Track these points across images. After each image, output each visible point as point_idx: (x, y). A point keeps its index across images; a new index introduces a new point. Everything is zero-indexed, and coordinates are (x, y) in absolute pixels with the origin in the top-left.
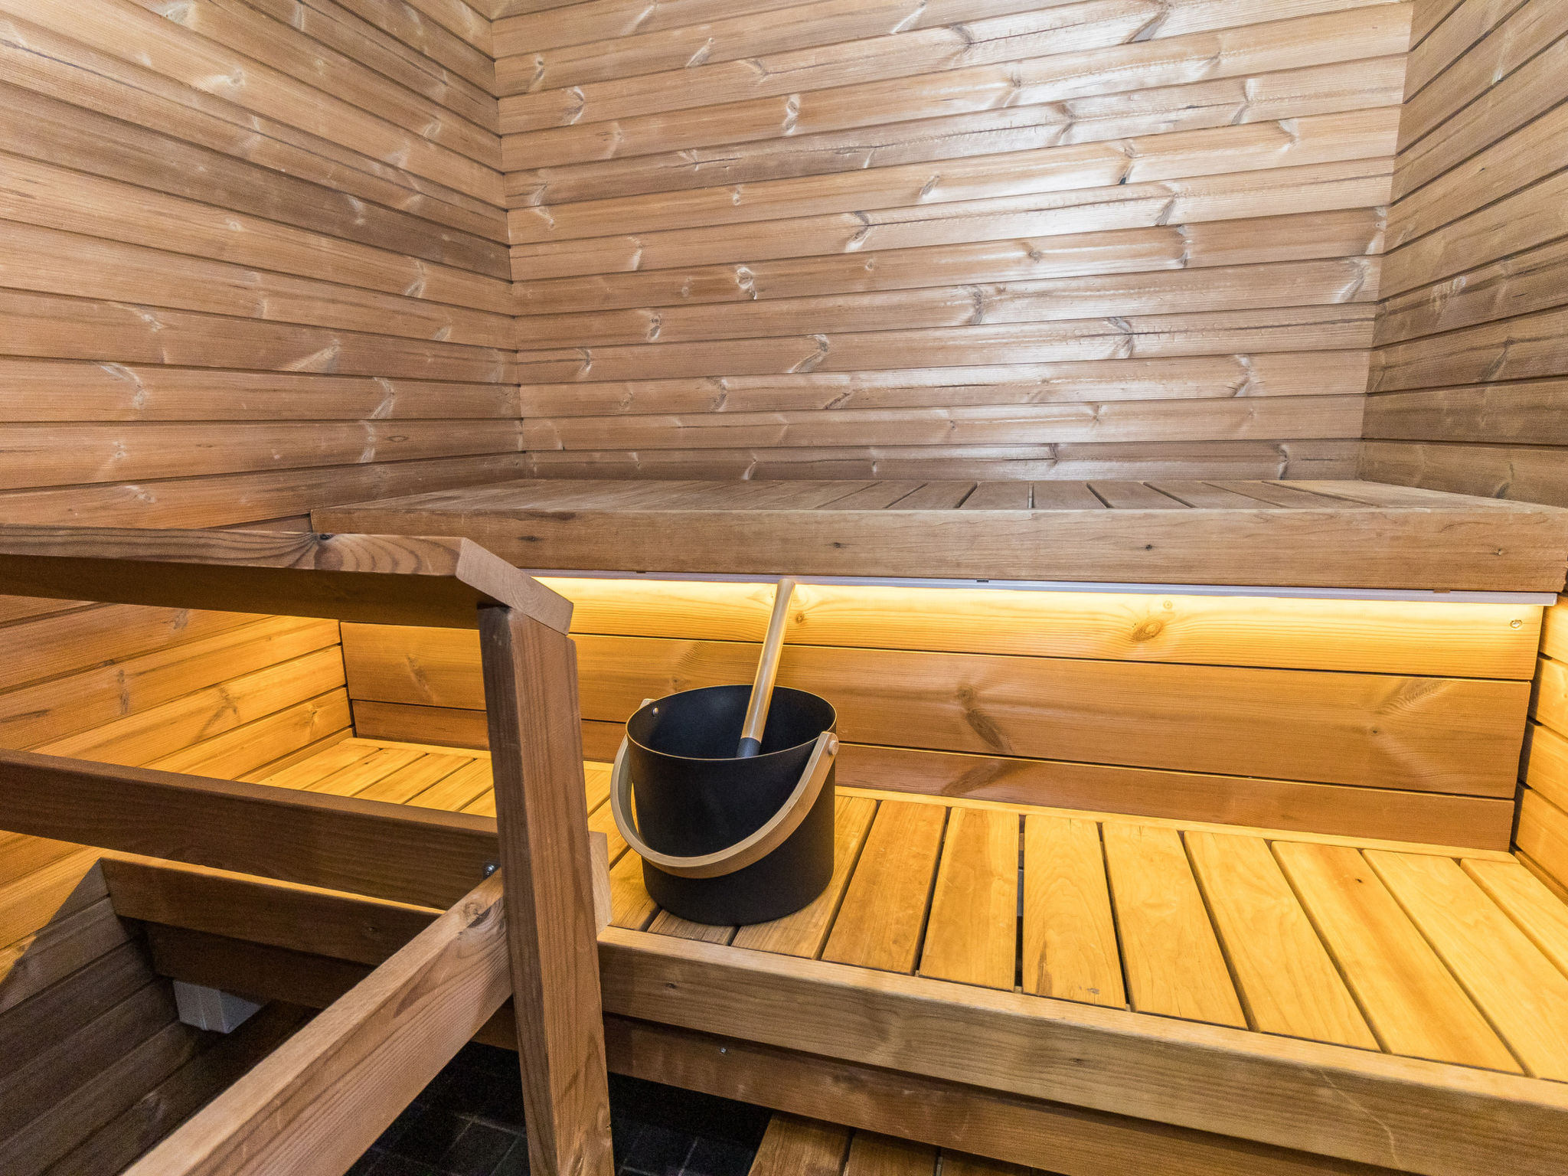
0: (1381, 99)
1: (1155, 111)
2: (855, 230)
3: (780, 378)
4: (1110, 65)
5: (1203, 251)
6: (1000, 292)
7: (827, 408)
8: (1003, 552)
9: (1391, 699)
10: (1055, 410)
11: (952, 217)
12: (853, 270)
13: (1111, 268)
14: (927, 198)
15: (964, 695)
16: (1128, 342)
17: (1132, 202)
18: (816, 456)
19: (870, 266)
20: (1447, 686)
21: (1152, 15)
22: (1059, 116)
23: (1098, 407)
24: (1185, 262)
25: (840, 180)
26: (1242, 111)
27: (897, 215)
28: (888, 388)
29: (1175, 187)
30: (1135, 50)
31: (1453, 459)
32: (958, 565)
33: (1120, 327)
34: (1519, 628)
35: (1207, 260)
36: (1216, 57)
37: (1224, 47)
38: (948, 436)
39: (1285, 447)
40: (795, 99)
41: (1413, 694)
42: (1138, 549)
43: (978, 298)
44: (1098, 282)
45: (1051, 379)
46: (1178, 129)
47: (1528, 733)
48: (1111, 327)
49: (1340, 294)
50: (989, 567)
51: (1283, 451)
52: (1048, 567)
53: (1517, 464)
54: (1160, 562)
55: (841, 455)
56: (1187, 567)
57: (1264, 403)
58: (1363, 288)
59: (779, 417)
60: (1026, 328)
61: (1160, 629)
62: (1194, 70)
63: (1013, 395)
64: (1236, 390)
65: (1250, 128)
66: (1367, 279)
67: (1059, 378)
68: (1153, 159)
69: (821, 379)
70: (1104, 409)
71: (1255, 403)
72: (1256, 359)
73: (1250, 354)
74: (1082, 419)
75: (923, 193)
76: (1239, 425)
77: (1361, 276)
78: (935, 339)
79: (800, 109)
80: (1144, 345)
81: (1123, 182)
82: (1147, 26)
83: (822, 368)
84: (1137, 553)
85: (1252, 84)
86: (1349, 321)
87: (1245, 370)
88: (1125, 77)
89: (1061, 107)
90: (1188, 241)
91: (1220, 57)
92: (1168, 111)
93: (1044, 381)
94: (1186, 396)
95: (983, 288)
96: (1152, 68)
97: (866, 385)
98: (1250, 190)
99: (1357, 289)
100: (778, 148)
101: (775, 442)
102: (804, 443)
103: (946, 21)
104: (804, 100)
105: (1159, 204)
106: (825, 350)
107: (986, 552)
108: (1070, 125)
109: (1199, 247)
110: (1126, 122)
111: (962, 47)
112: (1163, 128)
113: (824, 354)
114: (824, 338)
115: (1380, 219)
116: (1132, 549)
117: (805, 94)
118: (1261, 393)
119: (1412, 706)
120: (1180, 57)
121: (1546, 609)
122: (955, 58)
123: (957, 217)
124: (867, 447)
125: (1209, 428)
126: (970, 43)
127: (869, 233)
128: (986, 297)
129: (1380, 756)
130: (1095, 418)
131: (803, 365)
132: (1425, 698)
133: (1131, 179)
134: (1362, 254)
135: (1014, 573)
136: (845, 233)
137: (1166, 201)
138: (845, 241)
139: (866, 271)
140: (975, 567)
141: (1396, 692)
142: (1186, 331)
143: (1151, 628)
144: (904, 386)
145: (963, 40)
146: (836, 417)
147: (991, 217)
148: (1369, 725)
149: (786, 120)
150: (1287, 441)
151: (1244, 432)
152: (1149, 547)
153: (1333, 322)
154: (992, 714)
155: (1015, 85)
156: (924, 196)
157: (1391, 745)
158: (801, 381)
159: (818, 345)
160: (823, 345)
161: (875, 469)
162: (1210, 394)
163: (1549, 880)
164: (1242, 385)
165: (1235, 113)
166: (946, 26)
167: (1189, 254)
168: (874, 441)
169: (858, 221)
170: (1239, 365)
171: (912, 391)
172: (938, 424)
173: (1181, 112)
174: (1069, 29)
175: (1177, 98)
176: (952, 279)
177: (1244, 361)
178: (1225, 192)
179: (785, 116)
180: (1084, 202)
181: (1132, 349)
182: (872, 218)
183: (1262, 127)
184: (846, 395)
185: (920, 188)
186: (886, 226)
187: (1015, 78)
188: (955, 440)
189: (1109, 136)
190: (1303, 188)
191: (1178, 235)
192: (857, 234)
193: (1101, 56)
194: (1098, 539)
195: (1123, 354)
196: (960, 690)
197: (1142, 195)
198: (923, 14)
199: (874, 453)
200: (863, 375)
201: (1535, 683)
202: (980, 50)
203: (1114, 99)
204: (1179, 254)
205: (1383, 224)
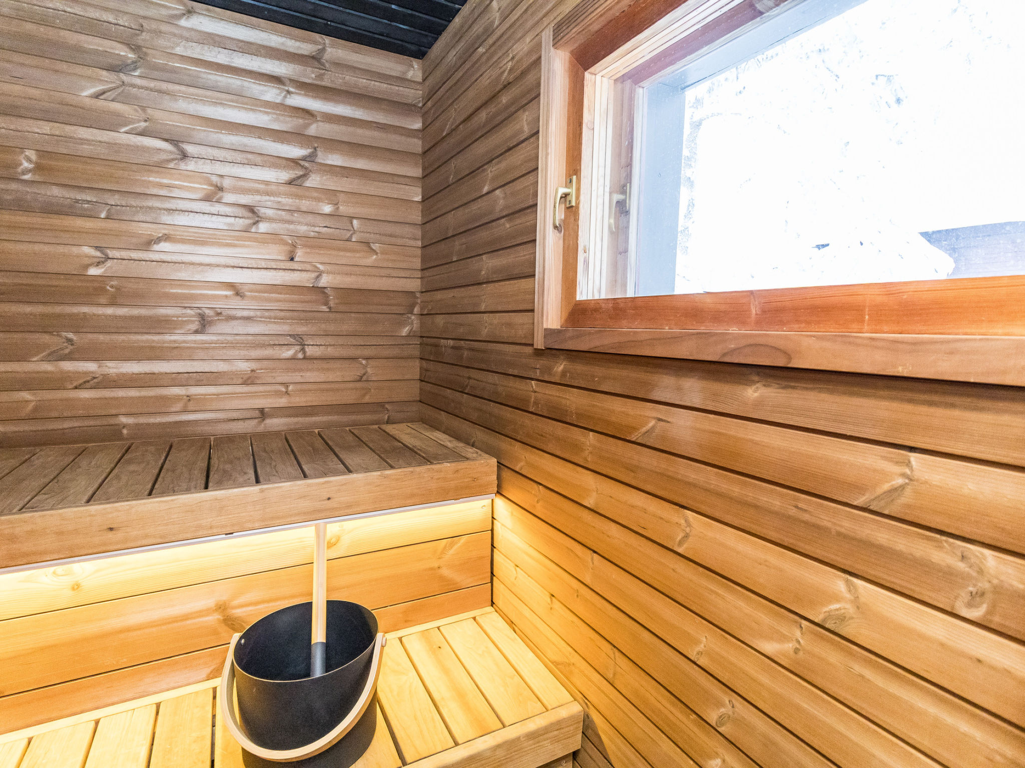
0: (412, 243)
1: (307, 224)
2: (98, 260)
3: (24, 363)
4: (280, 194)
5: (341, 303)
6: (219, 314)
7: (76, 388)
8: (242, 515)
9: (443, 552)
10: (261, 388)
11: (179, 263)
12: (95, 289)
13: (291, 307)
14: (156, 247)
15: (220, 608)
16: (302, 349)
17: (298, 272)
18: (67, 425)
19: (112, 287)
20: (464, 539)
21: (301, 173)
22: (250, 215)
23: (288, 386)
24: (330, 308)
25: (79, 223)
26: (352, 234)
27: (135, 255)
28: (133, 374)
29: (321, 267)
30: (293, 189)
31: (456, 423)
32: (211, 528)
33: (297, 341)
34: (485, 508)
35: (342, 308)
36: (336, 204)
37: (340, 200)
38: (186, 406)
39: (387, 406)
40: (32, 155)
41: (452, 545)
42: (324, 500)
43: (202, 317)
44: (282, 314)
45: (257, 370)
46: (319, 236)
47: (492, 551)
48: (292, 340)
49: (405, 331)
50: (233, 525)
51: (387, 408)
52: (272, 518)
53: (478, 433)
54: (335, 506)
55: (92, 422)
56: (349, 506)
57: (376, 384)
58: (414, 329)
59: (26, 395)
60: (238, 338)
61: (338, 539)
62: (327, 209)
63: (232, 379)
64: (362, 377)
65: (355, 243)
66: (415, 325)
67: (262, 369)
68: (308, 250)
69: (68, 366)
70: (291, 388)
71: (371, 383)
72: (370, 361)
73: (367, 359)
74: (278, 394)
75: (154, 243)
76: (364, 395)
77: (412, 324)
78: (171, 341)
79: (36, 163)
80: (310, 351)
81: (292, 259)
82: (299, 178)
83: (69, 357)
84: (323, 502)
85: (355, 222)
86: (410, 344)
87: (365, 367)
88: (287, 201)
89: (251, 209)
90: (331, 297)
91: (339, 205)
92: (314, 226)
93: (252, 371)
94: (337, 380)
95: (207, 311)
96: (304, 201)
97: (112, 371)
98: (359, 275)
99: (412, 329)
100: (14, 186)
101: (23, 414)
102: (54, 414)
103: (167, 137)
104: (39, 157)
105: (314, 275)
106: (72, 345)
107: (230, 516)
108: (258, 222)
109: (337, 301)
110: (292, 227)
111: (179, 157)
112: (312, 234)
113: (71, 347)
114: (71, 335)
115: (418, 298)
116: (320, 501)
117: (41, 153)
118: (374, 379)
119: (452, 552)
120: (319, 200)
121: (492, 500)
122: (175, 162)
123: (183, 263)
124: (116, 415)
125: (350, 397)
126: (184, 156)
127: (109, 263)
128: (208, 316)
129: (442, 578)
130: (286, 392)
131: (49, 355)
132: (456, 547)
133: (296, 259)
134: (412, 313)
135: (251, 526)
136: (87, 261)
137: (317, 274)
138: (87, 266)
139: (107, 291)
140: (223, 526)
141: (445, 548)
142: (334, 345)
143: (333, 540)
144: (148, 372)
145: (180, 153)
146: (85, 394)
147: (209, 267)
148: (436, 565)
149: (22, 167)
150: (388, 403)
151: (367, 399)
152: (329, 499)
153: (403, 345)
154: (240, 615)
155: (219, 190)
156: (155, 246)
157: (446, 572)
158: (48, 367)
159: (64, 340)
160: (70, 341)
161: (125, 431)
162: (348, 379)
163: (505, 617)
164: (364, 374)
165: (349, 235)
166: (166, 140)
167: (332, 304)
168: (123, 411)
169: (98, 254)
170: (361, 364)
171: (154, 376)
172: (178, 398)
173: (321, 228)
174: (252, 166)
175: (319, 220)
176: (182, 303)
177: (364, 362)
178: (347, 274)
179: (21, 164)
180: (270, 267)
181: (304, 353)
182: (111, 253)
183: (362, 244)
184: (94, 378)
185: (152, 240)
186: (124, 261)
187: (219, 185)
188: (190, 408)
189: (282, 232)
190: (384, 278)
191: (324, 293)
192: (99, 262)
193: (274, 187)
194: (300, 498)
195: (300, 356)
196: (217, 605)
197: (303, 268)
198: (146, 127)
199: (124, 420)
200: (110, 364)
201: (492, 530)
202: (193, 162)
203: (283, 213)
204: (326, 303)
205: (419, 301)
